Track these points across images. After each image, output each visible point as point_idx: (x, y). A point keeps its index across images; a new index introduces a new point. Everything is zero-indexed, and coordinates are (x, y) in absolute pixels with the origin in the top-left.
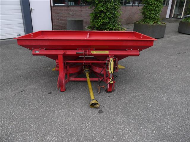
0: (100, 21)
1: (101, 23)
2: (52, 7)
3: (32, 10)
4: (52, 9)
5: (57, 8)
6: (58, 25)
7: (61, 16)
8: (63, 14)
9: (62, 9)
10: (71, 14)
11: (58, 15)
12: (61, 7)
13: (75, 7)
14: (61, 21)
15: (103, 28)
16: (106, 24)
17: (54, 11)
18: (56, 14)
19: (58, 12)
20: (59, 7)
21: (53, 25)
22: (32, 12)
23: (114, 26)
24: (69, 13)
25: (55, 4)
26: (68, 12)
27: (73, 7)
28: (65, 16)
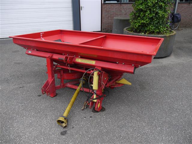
0: (139, 22)
1: (140, 24)
2: (103, 5)
3: (81, 7)
4: (103, 7)
5: (108, 6)
6: (107, 24)
7: (111, 15)
8: (113, 12)
9: (113, 7)
10: (123, 12)
11: (108, 13)
12: (112, 5)
13: (128, 5)
14: (111, 19)
15: (142, 30)
16: (147, 25)
17: (104, 9)
18: (106, 12)
19: (108, 10)
20: (110, 5)
21: (102, 23)
22: (81, 10)
23: (157, 27)
24: (121, 12)
25: (106, 2)
26: (121, 10)
27: (126, 5)
28: (116, 15)
